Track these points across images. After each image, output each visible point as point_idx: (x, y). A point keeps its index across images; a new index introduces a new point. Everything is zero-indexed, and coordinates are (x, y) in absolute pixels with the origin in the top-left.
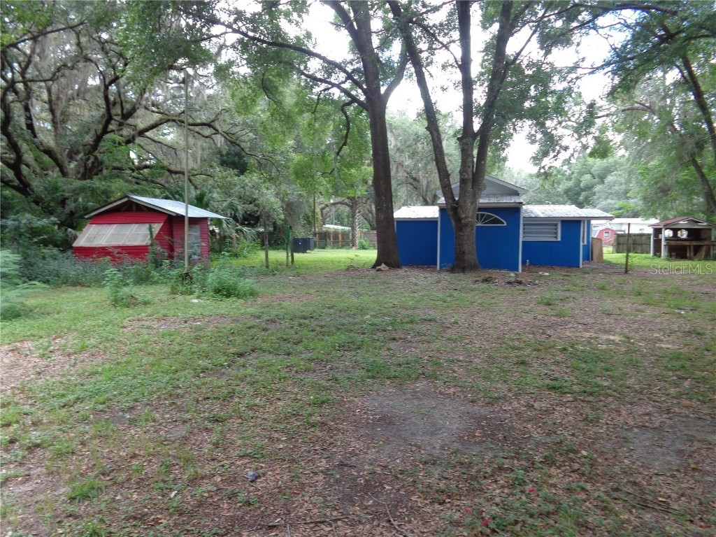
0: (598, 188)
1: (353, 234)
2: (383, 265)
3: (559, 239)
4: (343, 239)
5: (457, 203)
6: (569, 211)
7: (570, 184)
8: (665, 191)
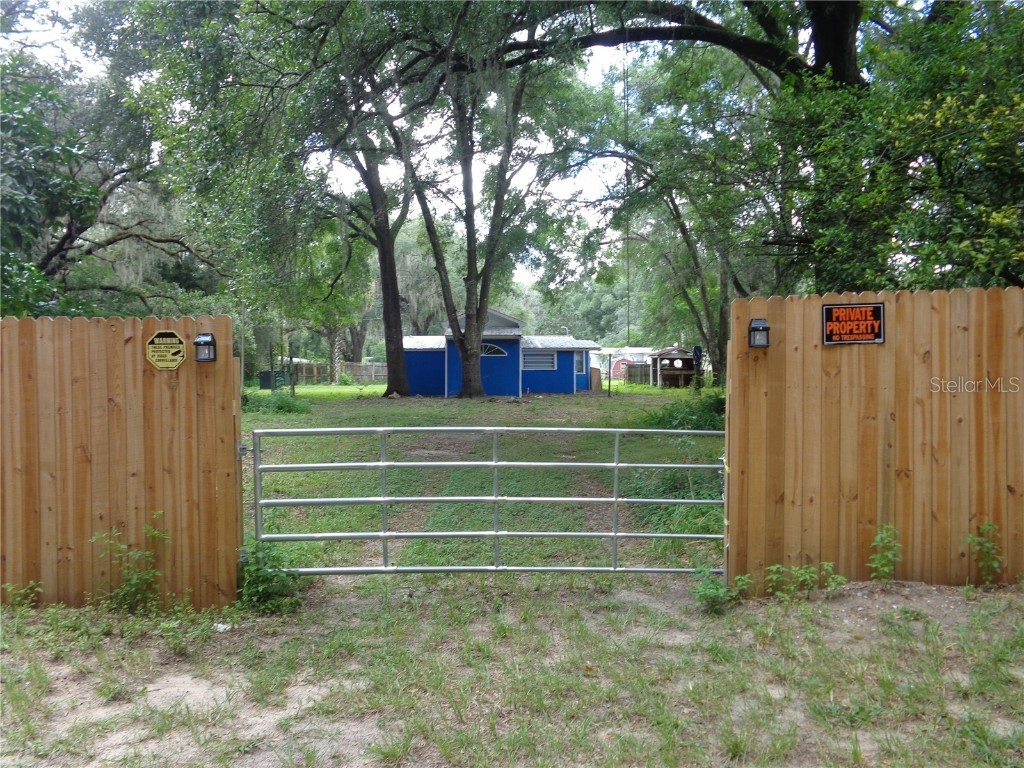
0: (620, 311)
1: (331, 367)
2: (395, 393)
3: (556, 368)
4: (319, 373)
5: (464, 335)
6: (566, 342)
7: (590, 305)
8: (662, 321)
